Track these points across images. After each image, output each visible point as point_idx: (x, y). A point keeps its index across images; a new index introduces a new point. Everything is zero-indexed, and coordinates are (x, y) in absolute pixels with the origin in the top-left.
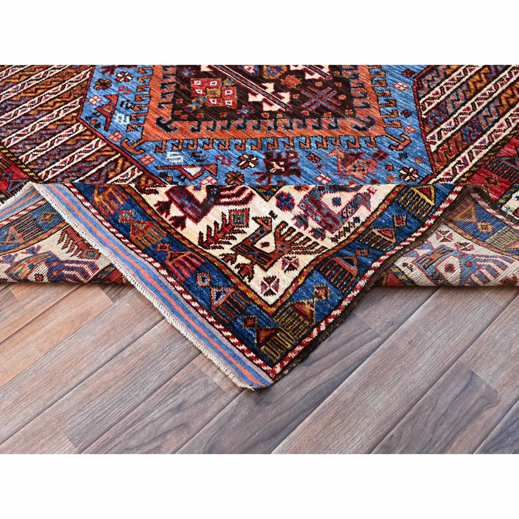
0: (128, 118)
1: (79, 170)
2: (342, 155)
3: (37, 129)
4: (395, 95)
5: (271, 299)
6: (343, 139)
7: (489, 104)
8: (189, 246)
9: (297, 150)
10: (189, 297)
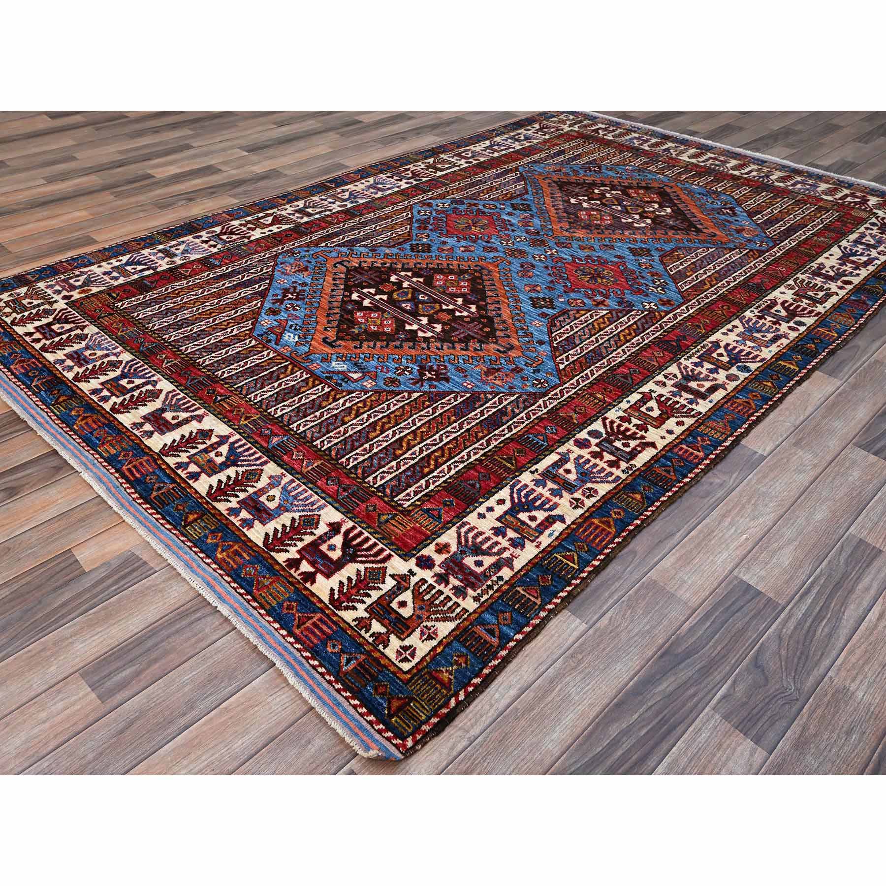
0: (296, 337)
1: (253, 372)
2: (485, 369)
3: (212, 342)
4: (531, 330)
5: (406, 666)
6: (487, 358)
7: (610, 338)
8: (319, 605)
9: (447, 364)
10: (316, 663)
